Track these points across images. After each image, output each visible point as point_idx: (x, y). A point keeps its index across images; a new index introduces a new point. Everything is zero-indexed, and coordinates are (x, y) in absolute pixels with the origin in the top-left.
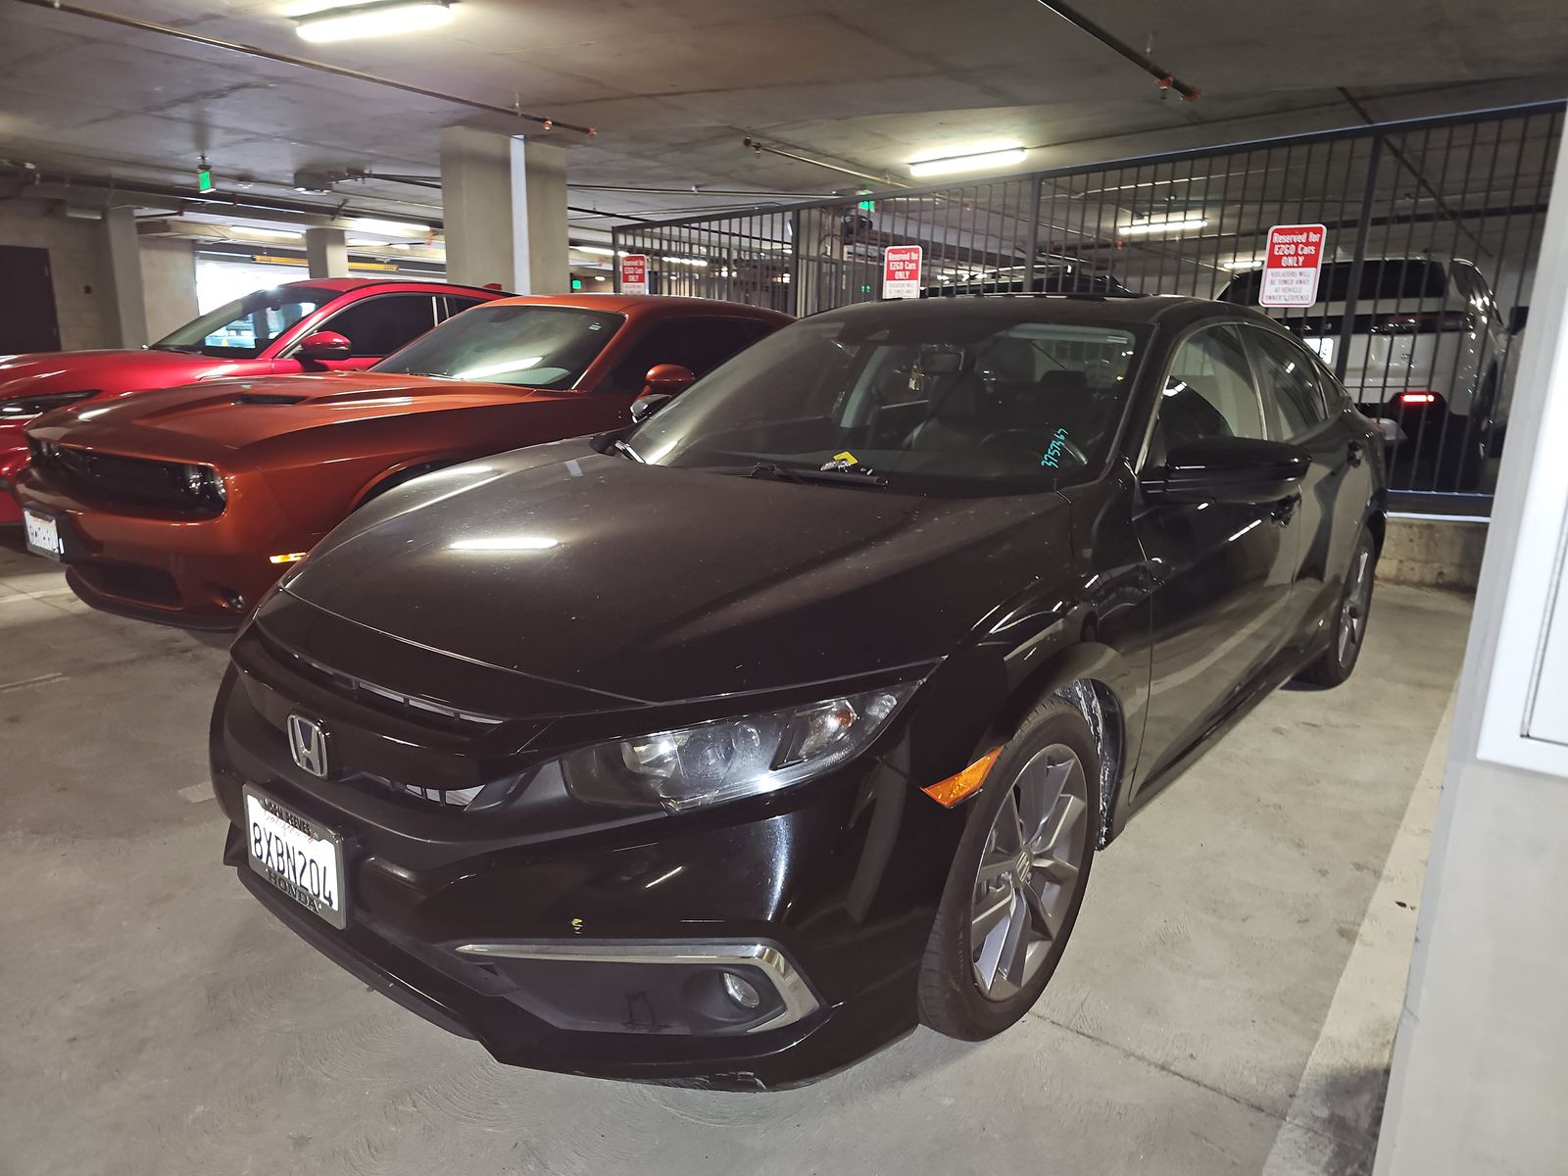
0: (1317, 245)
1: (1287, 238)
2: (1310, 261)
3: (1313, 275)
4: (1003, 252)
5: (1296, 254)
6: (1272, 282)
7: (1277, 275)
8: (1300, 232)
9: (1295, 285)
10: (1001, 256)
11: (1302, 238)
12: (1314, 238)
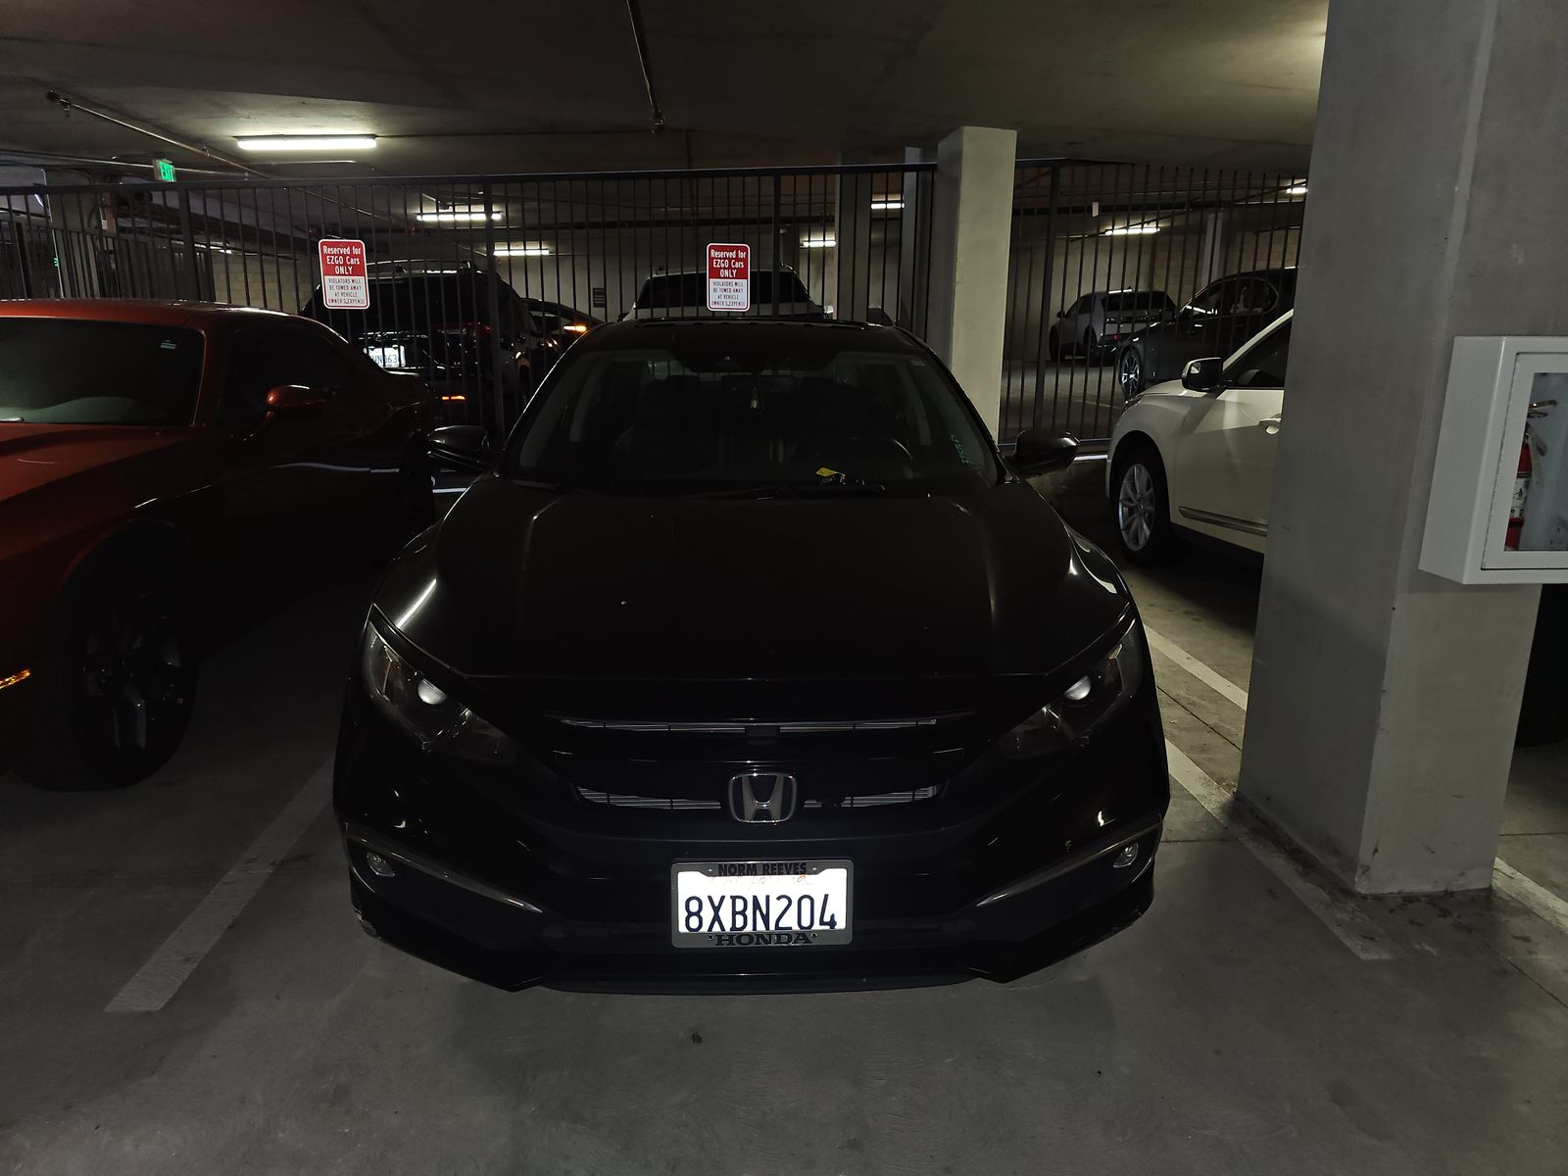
0: (745, 260)
1: (722, 254)
2: (741, 274)
3: (744, 285)
4: (278, 230)
5: (730, 268)
6: (715, 290)
7: (718, 284)
8: (731, 249)
9: (732, 293)
10: (277, 234)
11: (733, 254)
12: (742, 255)
